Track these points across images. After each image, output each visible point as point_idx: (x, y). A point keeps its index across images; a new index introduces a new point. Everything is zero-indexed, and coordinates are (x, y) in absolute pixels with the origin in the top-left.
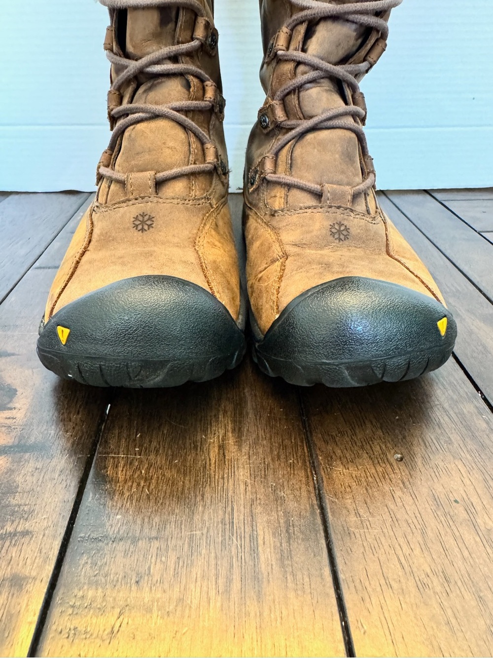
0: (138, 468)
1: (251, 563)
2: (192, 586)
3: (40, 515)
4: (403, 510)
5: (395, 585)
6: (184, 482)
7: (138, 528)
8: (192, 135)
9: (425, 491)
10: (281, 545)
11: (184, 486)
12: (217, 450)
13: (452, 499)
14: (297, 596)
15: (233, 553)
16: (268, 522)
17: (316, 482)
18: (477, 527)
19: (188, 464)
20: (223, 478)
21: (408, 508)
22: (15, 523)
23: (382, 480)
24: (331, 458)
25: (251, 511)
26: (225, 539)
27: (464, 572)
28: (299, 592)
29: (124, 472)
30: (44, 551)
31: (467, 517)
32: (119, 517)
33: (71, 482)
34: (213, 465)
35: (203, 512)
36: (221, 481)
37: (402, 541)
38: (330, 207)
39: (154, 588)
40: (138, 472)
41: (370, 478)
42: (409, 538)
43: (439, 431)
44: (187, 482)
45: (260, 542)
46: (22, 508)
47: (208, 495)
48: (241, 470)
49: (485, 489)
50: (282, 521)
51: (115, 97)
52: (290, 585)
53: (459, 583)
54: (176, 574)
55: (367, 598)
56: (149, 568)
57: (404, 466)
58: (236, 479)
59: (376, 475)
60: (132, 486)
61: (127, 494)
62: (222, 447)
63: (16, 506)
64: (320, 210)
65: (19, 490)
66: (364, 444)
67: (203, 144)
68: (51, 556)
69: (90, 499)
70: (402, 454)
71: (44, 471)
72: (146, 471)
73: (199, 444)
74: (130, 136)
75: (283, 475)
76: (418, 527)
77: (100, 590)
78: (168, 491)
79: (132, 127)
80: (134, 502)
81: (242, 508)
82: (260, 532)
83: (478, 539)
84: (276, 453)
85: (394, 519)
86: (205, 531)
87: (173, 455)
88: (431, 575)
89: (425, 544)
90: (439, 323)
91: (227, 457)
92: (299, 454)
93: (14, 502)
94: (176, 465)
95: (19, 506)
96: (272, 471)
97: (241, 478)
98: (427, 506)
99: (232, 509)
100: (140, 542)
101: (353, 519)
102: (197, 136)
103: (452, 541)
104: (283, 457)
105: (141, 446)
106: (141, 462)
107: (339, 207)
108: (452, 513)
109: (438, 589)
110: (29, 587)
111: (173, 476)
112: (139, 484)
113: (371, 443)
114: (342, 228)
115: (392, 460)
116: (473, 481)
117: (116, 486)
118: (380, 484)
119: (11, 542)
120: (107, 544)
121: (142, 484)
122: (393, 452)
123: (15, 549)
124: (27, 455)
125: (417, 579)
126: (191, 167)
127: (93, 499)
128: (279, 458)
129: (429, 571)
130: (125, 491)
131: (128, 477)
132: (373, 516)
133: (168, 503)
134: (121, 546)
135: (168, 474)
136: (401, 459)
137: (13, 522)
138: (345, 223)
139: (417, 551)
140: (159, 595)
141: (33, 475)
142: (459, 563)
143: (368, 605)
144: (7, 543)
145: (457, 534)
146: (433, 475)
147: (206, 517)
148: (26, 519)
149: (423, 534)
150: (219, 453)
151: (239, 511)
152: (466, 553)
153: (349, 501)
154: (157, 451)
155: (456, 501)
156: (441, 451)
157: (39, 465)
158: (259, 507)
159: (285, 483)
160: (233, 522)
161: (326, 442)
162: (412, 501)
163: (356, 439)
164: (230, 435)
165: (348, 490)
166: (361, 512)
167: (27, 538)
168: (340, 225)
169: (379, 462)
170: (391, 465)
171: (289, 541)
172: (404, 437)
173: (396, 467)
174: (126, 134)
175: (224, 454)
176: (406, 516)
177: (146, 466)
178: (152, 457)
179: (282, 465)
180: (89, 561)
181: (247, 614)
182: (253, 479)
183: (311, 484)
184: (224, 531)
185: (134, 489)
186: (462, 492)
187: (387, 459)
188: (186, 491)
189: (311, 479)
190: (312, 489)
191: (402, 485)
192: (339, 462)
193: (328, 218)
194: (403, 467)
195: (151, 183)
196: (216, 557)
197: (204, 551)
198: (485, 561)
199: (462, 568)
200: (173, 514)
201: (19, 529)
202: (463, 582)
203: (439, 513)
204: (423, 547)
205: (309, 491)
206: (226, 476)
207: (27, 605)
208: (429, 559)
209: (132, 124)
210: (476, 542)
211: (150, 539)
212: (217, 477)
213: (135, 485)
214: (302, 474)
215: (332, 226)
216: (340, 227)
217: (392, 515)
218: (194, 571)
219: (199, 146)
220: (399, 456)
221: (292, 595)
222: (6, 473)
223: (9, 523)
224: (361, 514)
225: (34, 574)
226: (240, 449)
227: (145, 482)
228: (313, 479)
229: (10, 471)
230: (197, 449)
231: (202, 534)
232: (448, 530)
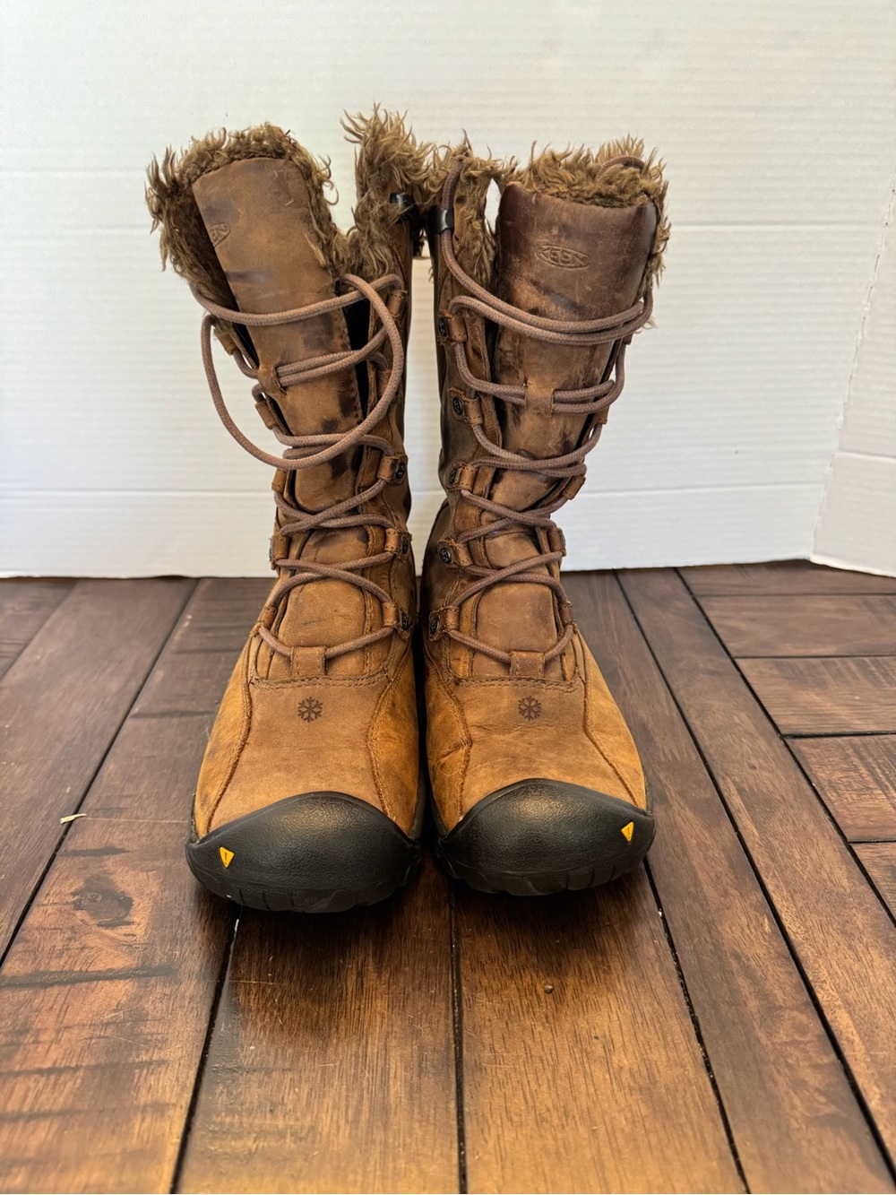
0: (271, 997)
1: (381, 1095)
2: (323, 1115)
3: (173, 1044)
4: (539, 1047)
5: (515, 1118)
6: (318, 1013)
7: (272, 1059)
8: (369, 595)
9: (567, 1026)
10: (412, 1079)
11: (318, 1016)
12: (354, 977)
13: (593, 1035)
14: (421, 1126)
15: (364, 1086)
16: (402, 1056)
17: (456, 1015)
18: (610, 1065)
19: (324, 993)
20: (359, 1009)
21: (545, 1044)
22: (151, 1052)
23: (526, 1014)
24: (476, 988)
25: (385, 1044)
26: (357, 1073)
27: (585, 1107)
28: (424, 1123)
29: (257, 1000)
30: (181, 1080)
31: (603, 1054)
32: (252, 1048)
33: (202, 1010)
34: (350, 994)
35: (337, 1045)
36: (357, 1012)
37: (531, 1076)
38: (520, 679)
39: (287, 1117)
40: (271, 1001)
41: (513, 1012)
42: (539, 1074)
43: (600, 958)
44: (322, 1013)
45: (392, 1075)
46: (155, 1037)
47: (342, 1027)
48: (379, 1000)
49: (630, 1026)
50: (415, 1055)
51: (281, 544)
52: (416, 1116)
53: (577, 1118)
54: (309, 1104)
55: (486, 1130)
56: (283, 1098)
57: (552, 1000)
58: (373, 1010)
59: (520, 1008)
60: (265, 1016)
61: (260, 1025)
62: (360, 974)
63: (148, 1034)
64: (509, 683)
65: (149, 1018)
66: (515, 973)
67: (381, 602)
68: (188, 1085)
69: (222, 1029)
70: (553, 985)
71: (173, 997)
72: (279, 1000)
73: (336, 970)
74: (297, 599)
75: (423, 1008)
76: (551, 1063)
77: (237, 1117)
78: (302, 1022)
79: (299, 588)
80: (267, 1032)
81: (376, 1041)
82: (393, 1066)
83: (607, 1077)
84: (417, 982)
85: (529, 1055)
86: (337, 1064)
87: (307, 983)
88: (552, 1110)
89: (554, 1081)
90: (624, 830)
91: (365, 986)
92: (443, 983)
93: (146, 1030)
94: (310, 994)
95: (152, 1034)
96: (411, 1002)
97: (379, 1009)
98: (566, 1042)
99: (367, 1043)
100: (274, 1073)
101: (487, 1054)
102: (374, 595)
103: (582, 1080)
104: (424, 986)
105: (274, 971)
106: (274, 989)
107: (529, 680)
108: (589, 1050)
109: (556, 1122)
110: (171, 1112)
111: (308, 1005)
112: (272, 1014)
113: (522, 971)
114: (533, 704)
115: (541, 991)
116: (620, 1016)
117: (248, 1015)
118: (522, 1019)
119: (148, 1070)
120: (242, 1075)
121: (275, 1012)
122: (543, 982)
123: (153, 1077)
124: (153, 981)
125: (538, 1113)
126: (367, 638)
127: (225, 1029)
128: (420, 988)
129: (550, 1106)
130: (258, 1021)
131: (260, 1006)
132: (508, 1052)
133: (301, 1035)
134: (255, 1077)
135: (303, 1005)
136: (551, 991)
137: (147, 1051)
138: (536, 697)
139: (544, 1088)
140: (292, 1123)
141: (161, 1002)
142: (583, 1100)
143: (487, 1136)
144: (145, 1071)
145: (588, 1071)
146: (580, 1010)
147: (340, 1050)
148: (160, 1049)
149: (554, 1071)
150: (357, 981)
151: (373, 1044)
152: (592, 1090)
153: (487, 1036)
154: (291, 977)
155: (596, 1038)
156: (596, 983)
157: (167, 991)
158: (394, 1041)
159: (424, 1016)
160: (366, 1056)
161: (473, 970)
162: (551, 1036)
163: (506, 967)
164: (371, 960)
165: (488, 1024)
166: (497, 1047)
167: (164, 1067)
168: (530, 700)
169: (526, 995)
170: (538, 997)
171: (419, 1075)
172: (560, 965)
173: (543, 999)
174: (293, 596)
175: (362, 982)
176: (542, 1053)
177: (279, 994)
178: (286, 983)
179: (423, 995)
180: (225, 1090)
181: (373, 1142)
182: (390, 1011)
183: (451, 1017)
184: (357, 1064)
185: (267, 1020)
186: (606, 1028)
187: (536, 991)
188: (320, 1022)
189: (451, 1010)
190: (450, 1022)
191: (544, 1020)
192: (483, 994)
193: (516, 692)
194: (550, 999)
195: (320, 662)
196: (347, 1089)
197: (335, 1084)
198: (608, 1098)
199: (584, 1104)
200: (306, 1046)
201: (154, 1058)
202: (581, 1117)
203: (576, 1050)
204: (551, 1083)
205: (447, 1025)
206: (362, 1006)
207: (170, 1129)
208: (554, 1095)
209: (299, 585)
210: (605, 1079)
211: (283, 1070)
212: (353, 1008)
213: (268, 1014)
214: (443, 1005)
215: (522, 702)
216: (530, 703)
217: (528, 1052)
218: (326, 1101)
219: (377, 606)
220: (550, 987)
221: (416, 1125)
222: (134, 999)
223: (144, 1052)
224: (496, 1049)
225: (173, 1101)
226: (379, 976)
227: (279, 1011)
228: (454, 1012)
229: (138, 998)
230: (333, 976)
231: (335, 1066)
232: (580, 1067)
